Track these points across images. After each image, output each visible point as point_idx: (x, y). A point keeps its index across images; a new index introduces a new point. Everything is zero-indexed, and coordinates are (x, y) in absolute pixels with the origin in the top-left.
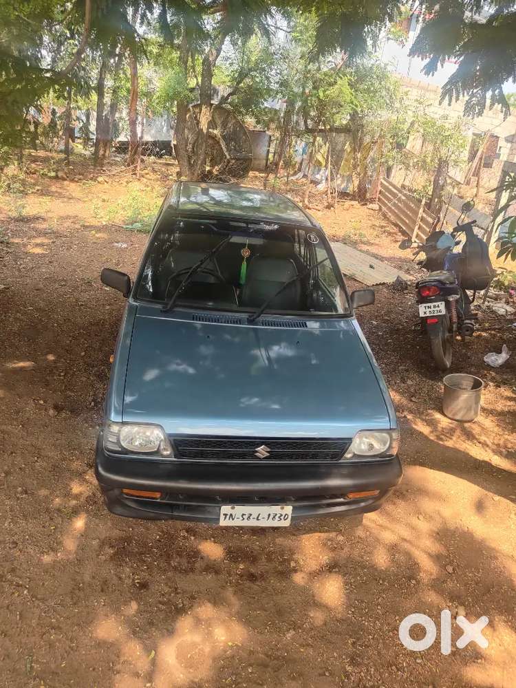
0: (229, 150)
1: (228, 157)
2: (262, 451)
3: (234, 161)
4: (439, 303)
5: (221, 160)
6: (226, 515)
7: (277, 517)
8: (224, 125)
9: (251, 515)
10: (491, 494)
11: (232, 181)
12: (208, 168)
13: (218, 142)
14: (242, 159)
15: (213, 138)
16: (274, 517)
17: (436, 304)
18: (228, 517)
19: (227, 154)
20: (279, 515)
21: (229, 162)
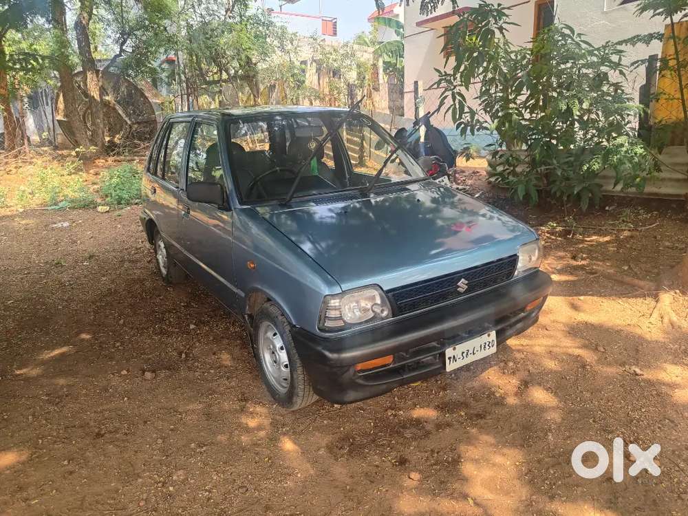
0: (128, 115)
1: (129, 122)
2: (462, 284)
3: (136, 126)
4: (443, 178)
5: (121, 127)
6: (450, 358)
7: (487, 346)
8: (116, 89)
9: (468, 351)
10: (575, 298)
11: (142, 146)
12: (107, 139)
13: (114, 109)
14: (145, 122)
15: (106, 104)
16: (485, 347)
17: (440, 179)
18: (452, 360)
19: (127, 119)
20: (488, 343)
21: (131, 127)
